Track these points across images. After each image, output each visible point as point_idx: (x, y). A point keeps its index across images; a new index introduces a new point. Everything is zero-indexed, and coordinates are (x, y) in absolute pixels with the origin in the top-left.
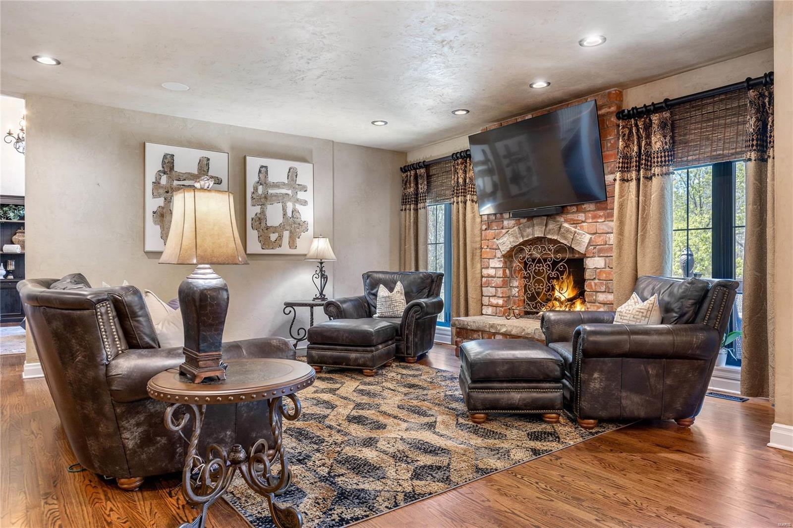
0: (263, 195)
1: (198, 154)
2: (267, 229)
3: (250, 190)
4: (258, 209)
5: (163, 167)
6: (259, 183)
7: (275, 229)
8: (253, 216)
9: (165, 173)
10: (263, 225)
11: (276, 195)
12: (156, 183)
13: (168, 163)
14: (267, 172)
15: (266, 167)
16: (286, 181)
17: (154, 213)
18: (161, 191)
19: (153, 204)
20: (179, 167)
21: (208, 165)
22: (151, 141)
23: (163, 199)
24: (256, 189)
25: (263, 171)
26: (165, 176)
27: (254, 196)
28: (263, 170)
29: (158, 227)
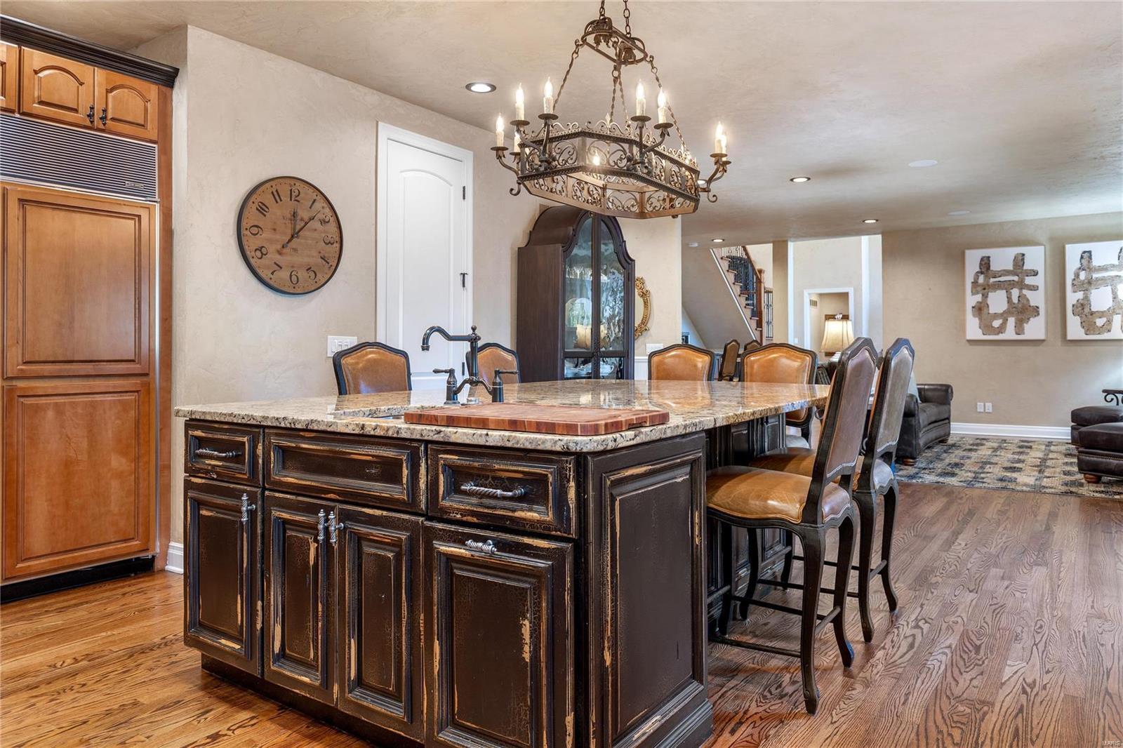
0: (1086, 281)
1: (1012, 252)
2: (1092, 315)
3: (1070, 276)
4: (1080, 295)
5: (980, 268)
6: (1081, 268)
7: (1102, 314)
8: (1075, 302)
9: (982, 273)
10: (1087, 310)
11: (1103, 279)
12: (975, 283)
13: (985, 264)
14: (1090, 257)
15: (1090, 252)
16: (1116, 262)
17: (973, 307)
18: (979, 289)
19: (972, 300)
20: (995, 267)
21: (1023, 260)
22: (968, 249)
23: (981, 295)
24: (1077, 275)
25: (1087, 255)
26: (983, 275)
27: (1075, 282)
28: (1085, 255)
29: (977, 319)
